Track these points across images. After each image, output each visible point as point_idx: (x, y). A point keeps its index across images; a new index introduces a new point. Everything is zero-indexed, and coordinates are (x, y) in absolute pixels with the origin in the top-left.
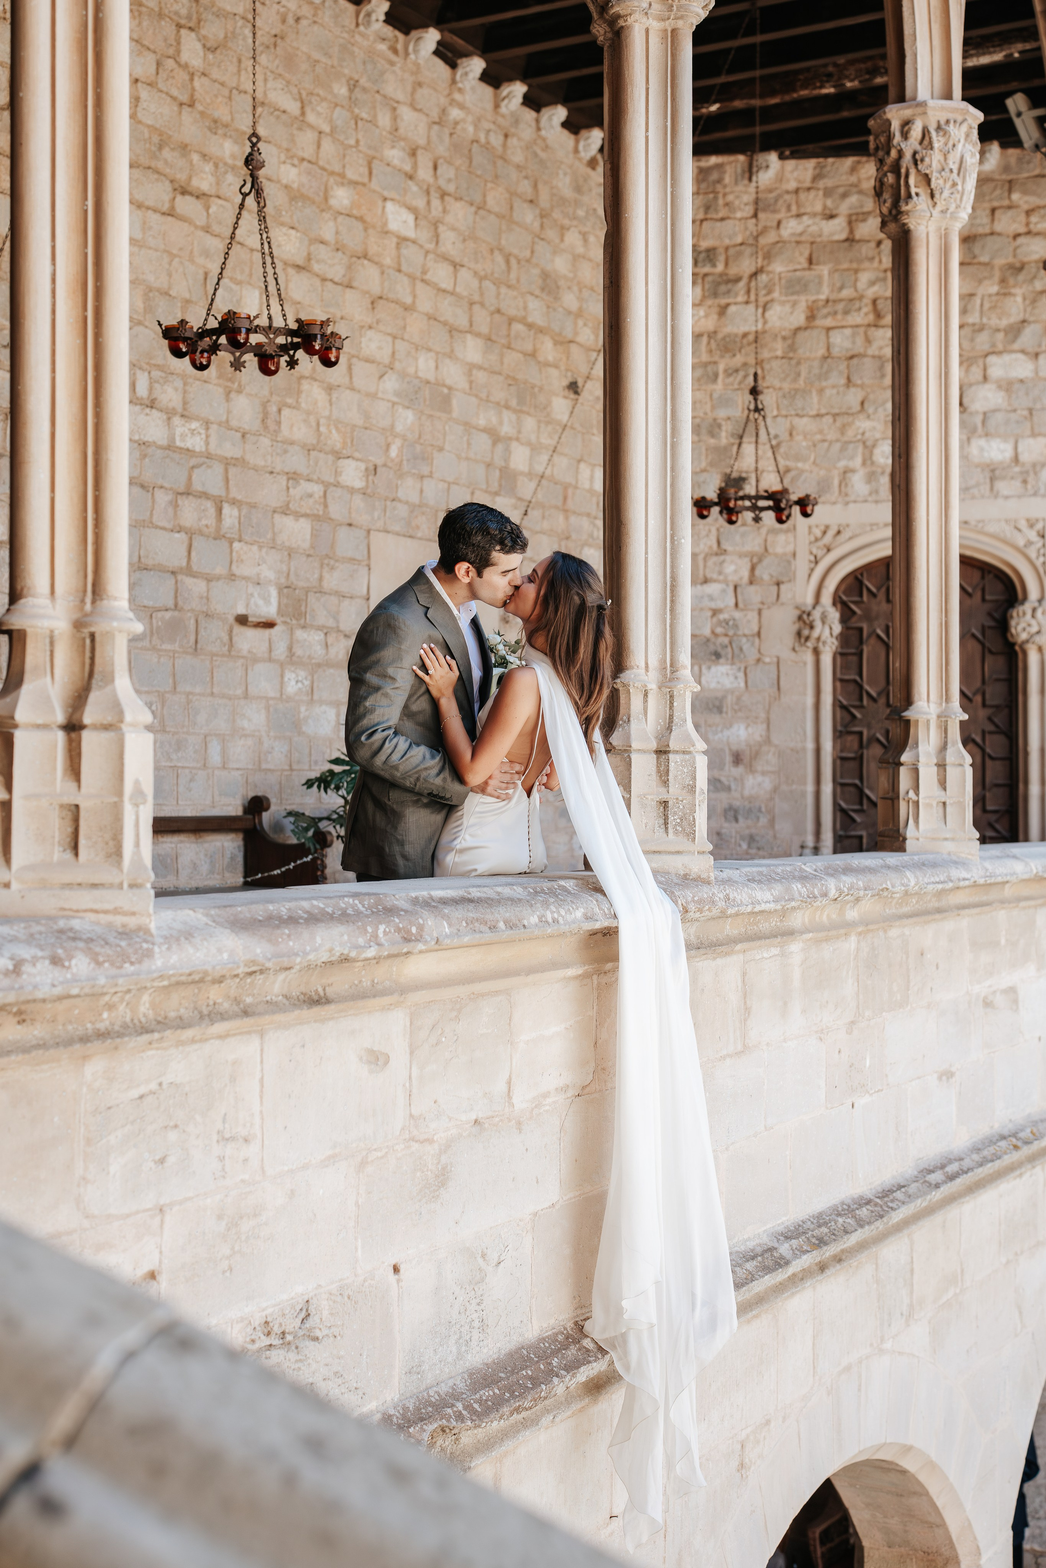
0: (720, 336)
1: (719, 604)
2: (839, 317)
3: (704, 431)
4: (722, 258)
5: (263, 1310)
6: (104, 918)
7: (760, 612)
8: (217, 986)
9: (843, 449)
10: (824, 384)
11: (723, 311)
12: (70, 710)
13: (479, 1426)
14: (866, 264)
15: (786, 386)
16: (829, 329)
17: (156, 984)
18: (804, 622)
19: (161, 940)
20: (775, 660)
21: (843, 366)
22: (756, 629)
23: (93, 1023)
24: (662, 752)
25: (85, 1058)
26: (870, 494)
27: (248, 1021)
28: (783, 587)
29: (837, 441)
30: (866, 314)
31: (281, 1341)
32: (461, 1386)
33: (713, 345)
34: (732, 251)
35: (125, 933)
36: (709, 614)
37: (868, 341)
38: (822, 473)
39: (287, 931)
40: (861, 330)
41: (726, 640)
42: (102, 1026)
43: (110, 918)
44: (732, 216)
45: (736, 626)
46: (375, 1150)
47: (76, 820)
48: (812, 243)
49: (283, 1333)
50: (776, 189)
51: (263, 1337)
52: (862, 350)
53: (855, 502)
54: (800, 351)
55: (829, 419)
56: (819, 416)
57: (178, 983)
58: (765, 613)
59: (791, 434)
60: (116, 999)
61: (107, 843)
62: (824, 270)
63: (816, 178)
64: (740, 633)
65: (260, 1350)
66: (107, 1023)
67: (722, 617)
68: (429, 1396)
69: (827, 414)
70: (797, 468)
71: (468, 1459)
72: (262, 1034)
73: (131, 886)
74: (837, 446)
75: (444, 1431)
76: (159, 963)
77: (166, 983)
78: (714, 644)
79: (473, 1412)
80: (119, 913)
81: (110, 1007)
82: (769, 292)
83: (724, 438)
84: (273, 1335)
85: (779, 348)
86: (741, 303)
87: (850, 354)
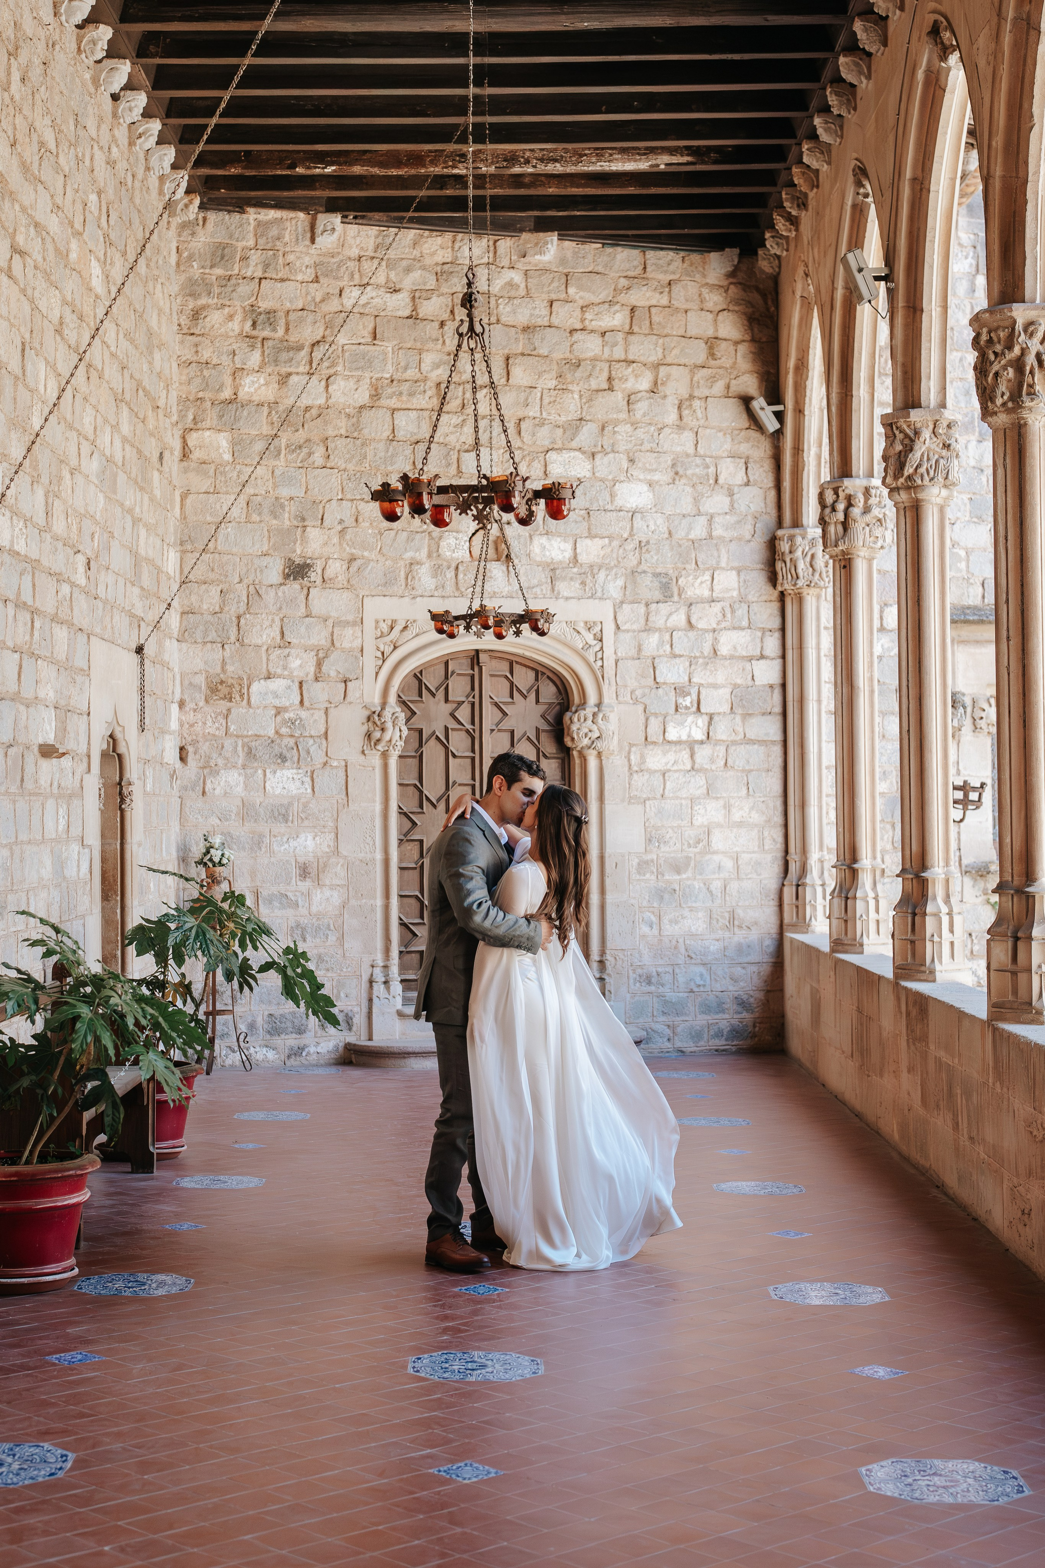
0: (280, 407)
1: (285, 702)
2: (404, 398)
3: (266, 511)
4: (281, 322)
7: (326, 712)
9: (408, 540)
10: (390, 468)
11: (283, 380)
14: (430, 345)
16: (393, 410)
18: (374, 724)
20: (343, 764)
21: (408, 451)
22: (323, 730)
26: (436, 589)
28: (350, 685)
29: (404, 530)
30: (431, 397)
33: (276, 418)
34: (292, 316)
36: (273, 712)
37: (436, 426)
38: (388, 563)
40: (426, 414)
41: (291, 742)
44: (292, 277)
45: (301, 726)
48: (375, 316)
50: (339, 253)
52: (426, 436)
53: (421, 596)
54: (366, 431)
58: (332, 713)
59: (357, 521)
62: (388, 346)
63: (378, 247)
64: (306, 733)
67: (287, 716)
70: (363, 557)
74: (404, 536)
78: (279, 745)
82: (332, 365)
83: (286, 521)
85: (342, 426)
86: (303, 374)
87: (414, 439)
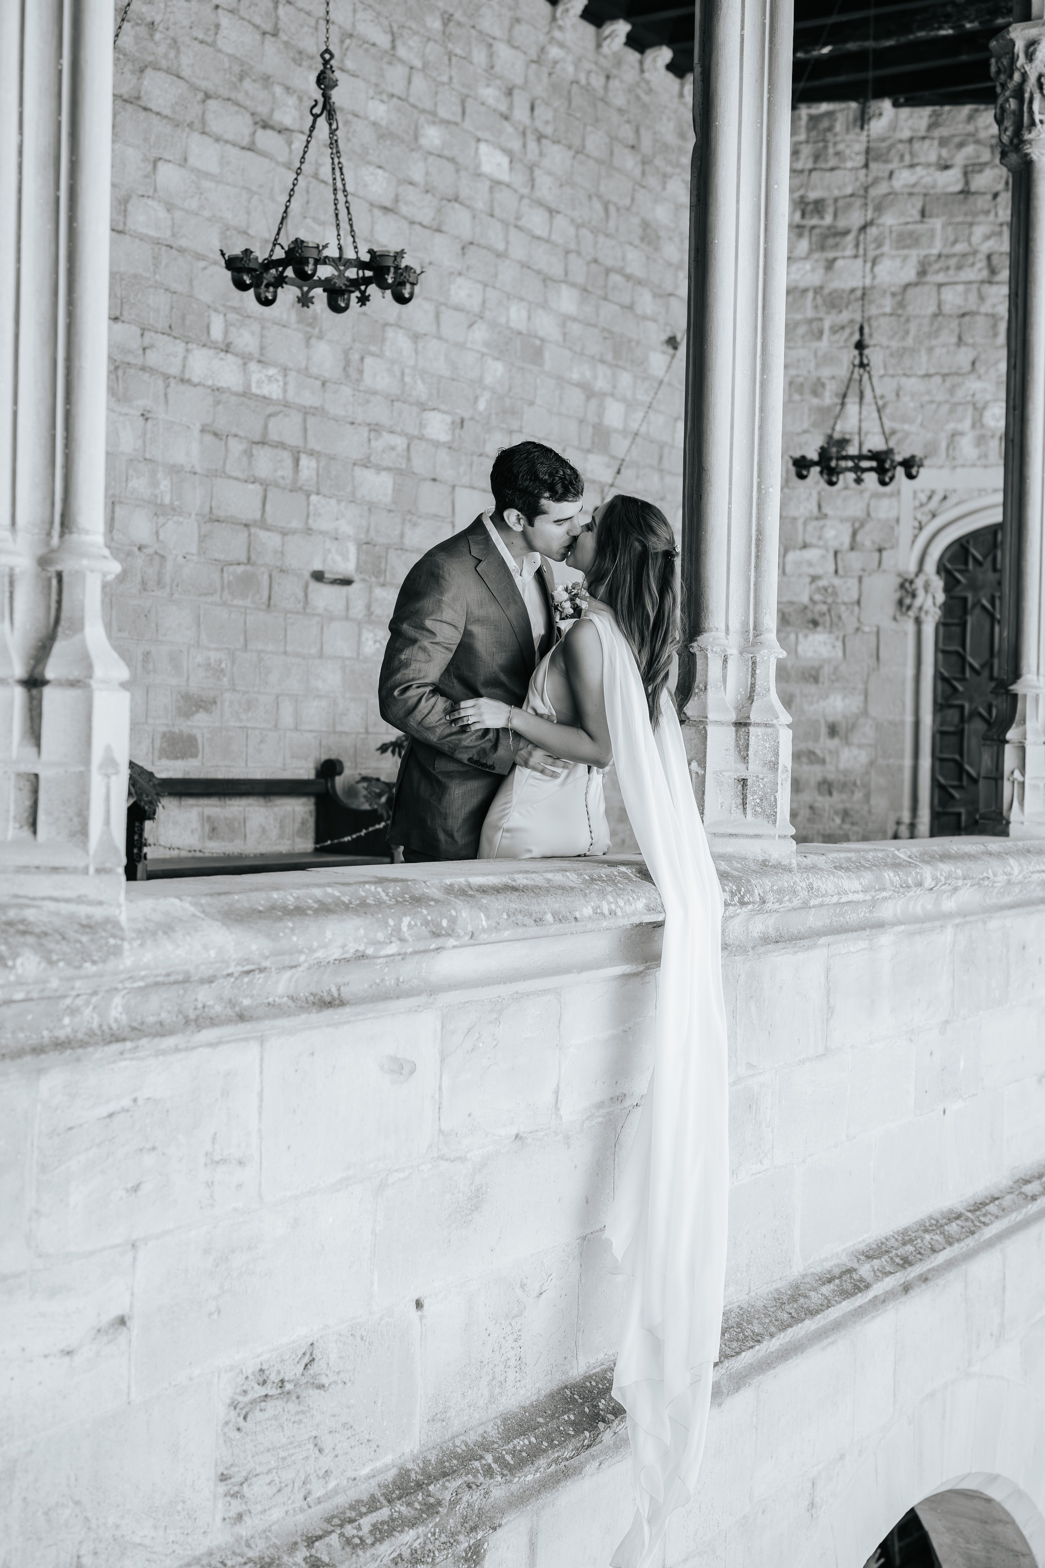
0: (826, 291)
1: (819, 571)
2: (951, 272)
3: (807, 390)
4: (830, 210)
5: (258, 1356)
6: (64, 908)
7: (860, 579)
8: (206, 986)
9: (951, 411)
10: (934, 342)
11: (830, 265)
12: (32, 662)
13: (511, 1482)
14: (982, 218)
15: (894, 344)
16: (940, 286)
17: (128, 984)
18: (907, 591)
19: (134, 935)
20: (875, 629)
21: (954, 324)
22: (855, 597)
23: (51, 1030)
24: (741, 724)
25: (40, 1071)
26: (979, 458)
27: (243, 1027)
28: (885, 554)
29: (946, 402)
30: (980, 270)
31: (279, 1391)
32: (493, 1434)
33: (819, 300)
34: (841, 203)
35: (89, 927)
36: (808, 580)
37: (982, 298)
38: (929, 436)
39: (290, 924)
40: (975, 287)
41: (824, 608)
42: (61, 1034)
43: (72, 908)
44: (842, 165)
45: (835, 594)
46: (397, 1171)
47: (35, 791)
48: (925, 195)
49: (282, 1381)
50: (889, 137)
51: (256, 1387)
52: (974, 308)
53: (963, 466)
54: (910, 309)
55: (938, 379)
56: (928, 376)
57: (157, 984)
58: (866, 580)
59: (898, 395)
60: (79, 1002)
61: (71, 820)
62: (937, 223)
63: (931, 127)
64: (839, 600)
65: (253, 1402)
66: (69, 1030)
67: (821, 583)
68: (455, 1446)
69: (936, 374)
70: (903, 430)
71: (499, 1515)
72: (262, 1040)
73: (98, 871)
74: (946, 408)
75: (470, 1487)
76: (128, 961)
77: (141, 984)
78: (812, 612)
79: (504, 1465)
80: (83, 902)
81: (73, 1011)
82: (880, 246)
83: (829, 398)
84: (269, 1384)
85: (888, 305)
86: (849, 257)
87: (961, 311)
